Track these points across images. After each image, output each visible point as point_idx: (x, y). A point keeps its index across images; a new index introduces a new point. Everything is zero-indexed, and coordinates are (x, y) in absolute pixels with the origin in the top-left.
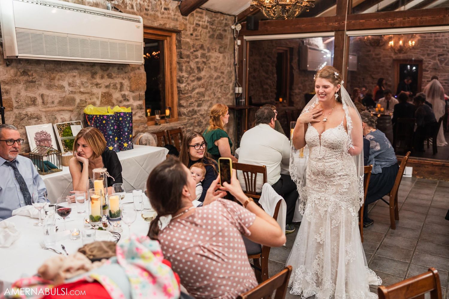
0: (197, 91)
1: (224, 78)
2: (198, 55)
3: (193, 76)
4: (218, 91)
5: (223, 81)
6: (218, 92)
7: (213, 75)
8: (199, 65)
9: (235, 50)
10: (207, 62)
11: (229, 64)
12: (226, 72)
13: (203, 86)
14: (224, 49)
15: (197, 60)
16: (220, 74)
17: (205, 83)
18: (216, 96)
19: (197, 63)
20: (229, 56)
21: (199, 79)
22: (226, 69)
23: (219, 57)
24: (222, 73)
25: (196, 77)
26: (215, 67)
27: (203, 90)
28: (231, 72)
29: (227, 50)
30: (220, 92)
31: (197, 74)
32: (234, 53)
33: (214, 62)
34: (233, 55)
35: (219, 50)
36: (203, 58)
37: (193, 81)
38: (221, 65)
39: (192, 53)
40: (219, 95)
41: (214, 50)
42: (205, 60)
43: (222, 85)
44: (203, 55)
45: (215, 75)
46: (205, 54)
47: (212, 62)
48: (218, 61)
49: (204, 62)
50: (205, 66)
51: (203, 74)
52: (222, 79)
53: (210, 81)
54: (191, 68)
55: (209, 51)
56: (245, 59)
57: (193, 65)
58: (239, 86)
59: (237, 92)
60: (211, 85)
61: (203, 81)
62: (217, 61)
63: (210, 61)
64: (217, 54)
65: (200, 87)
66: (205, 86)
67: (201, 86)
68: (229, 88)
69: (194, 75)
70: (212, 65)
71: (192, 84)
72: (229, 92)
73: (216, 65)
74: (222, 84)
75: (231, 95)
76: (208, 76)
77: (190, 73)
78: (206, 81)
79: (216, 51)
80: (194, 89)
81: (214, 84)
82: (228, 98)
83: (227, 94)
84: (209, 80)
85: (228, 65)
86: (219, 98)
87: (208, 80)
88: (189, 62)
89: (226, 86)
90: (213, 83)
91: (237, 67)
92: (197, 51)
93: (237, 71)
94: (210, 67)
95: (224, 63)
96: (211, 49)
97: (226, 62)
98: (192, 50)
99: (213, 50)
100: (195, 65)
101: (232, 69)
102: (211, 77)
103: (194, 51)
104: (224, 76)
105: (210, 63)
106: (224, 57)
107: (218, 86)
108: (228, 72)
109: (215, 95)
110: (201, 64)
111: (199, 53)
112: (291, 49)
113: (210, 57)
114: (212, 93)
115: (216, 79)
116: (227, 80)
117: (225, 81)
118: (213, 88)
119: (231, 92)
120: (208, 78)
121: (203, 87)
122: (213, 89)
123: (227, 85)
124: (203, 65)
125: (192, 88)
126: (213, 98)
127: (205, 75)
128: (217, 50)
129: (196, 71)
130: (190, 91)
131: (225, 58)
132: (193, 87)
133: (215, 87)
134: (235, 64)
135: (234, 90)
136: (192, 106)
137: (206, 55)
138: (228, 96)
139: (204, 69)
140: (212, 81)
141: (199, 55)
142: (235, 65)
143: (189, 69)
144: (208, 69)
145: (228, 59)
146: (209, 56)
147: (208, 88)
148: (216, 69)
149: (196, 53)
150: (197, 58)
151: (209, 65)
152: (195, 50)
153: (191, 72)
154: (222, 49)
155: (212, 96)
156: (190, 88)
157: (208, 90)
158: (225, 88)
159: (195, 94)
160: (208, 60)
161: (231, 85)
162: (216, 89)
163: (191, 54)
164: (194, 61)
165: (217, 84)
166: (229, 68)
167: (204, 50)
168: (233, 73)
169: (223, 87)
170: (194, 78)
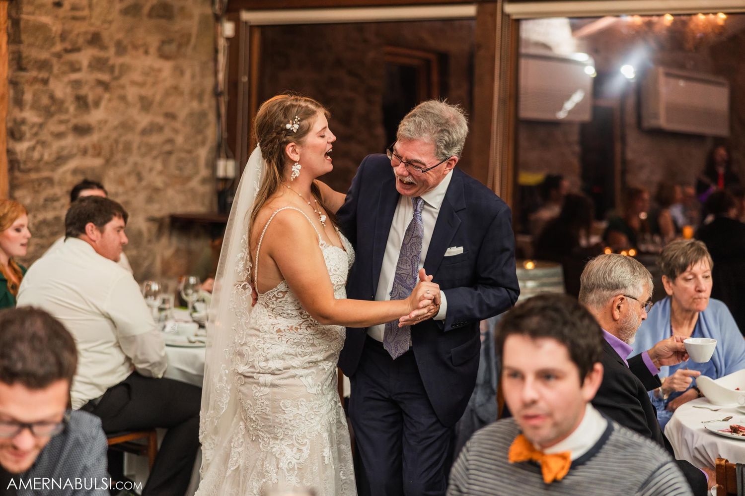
0: (72, 164)
1: (176, 131)
2: (79, 62)
3: (61, 122)
4: (151, 170)
5: (170, 141)
6: (154, 173)
7: (136, 122)
8: (84, 91)
9: (216, 51)
10: (114, 84)
11: (197, 91)
12: (183, 114)
13: (97, 151)
14: (180, 46)
15: (75, 76)
16: (160, 120)
17: (106, 145)
18: (144, 183)
19: (77, 84)
20: (197, 69)
21: (82, 130)
22: (184, 107)
23: (160, 70)
24: (170, 116)
25: (70, 125)
26: (142, 99)
27: (97, 162)
28: (203, 115)
29: (189, 51)
30: (161, 173)
31: (75, 116)
32: (216, 60)
33: (142, 85)
34: (211, 64)
35: (159, 49)
36: (100, 70)
37: (59, 136)
38: (167, 94)
39: (59, 56)
40: (159, 182)
41: (141, 50)
42: (105, 77)
43: (170, 153)
44: (99, 64)
45: (144, 120)
46: (107, 60)
47: (134, 83)
48: (155, 84)
49: (100, 83)
50: (107, 96)
51: (95, 116)
52: (167, 133)
53: (123, 139)
54: (52, 97)
55: (121, 49)
56: (245, 79)
57: (60, 89)
58: (228, 157)
59: (221, 173)
60: (128, 148)
61: (95, 137)
62: (150, 80)
63: (124, 80)
64: (152, 61)
65: (84, 152)
66: (106, 151)
67: (90, 151)
68: (195, 161)
69: (64, 117)
70: (132, 93)
71: (56, 145)
72: (197, 173)
73: (146, 92)
74: (168, 147)
75: (204, 181)
76: (116, 123)
77: (48, 113)
78: (107, 138)
79: (146, 52)
80: (60, 159)
81: (139, 148)
82: (192, 190)
83: (189, 179)
84: (120, 136)
85: (192, 93)
86: (157, 190)
87: (114, 135)
88: (45, 82)
89: (183, 155)
90: (135, 146)
91: (224, 100)
92: (76, 49)
93: (223, 110)
94: (123, 98)
95: (176, 89)
96: (130, 47)
97: (186, 83)
98: (58, 47)
99: (135, 47)
100: (68, 90)
101: (206, 105)
102: (126, 126)
103: (67, 51)
104: (177, 125)
105: (123, 87)
106: (179, 71)
107: (155, 153)
108: (191, 114)
109: (140, 177)
110: (92, 88)
111: (84, 57)
112: (444, 58)
113: (125, 69)
114: (129, 174)
115: (145, 132)
116: (187, 139)
117: (180, 140)
118: (132, 160)
119: (204, 172)
120: (116, 128)
121: (99, 155)
122: (136, 164)
123: (189, 152)
124: (99, 90)
125: (54, 156)
126: (133, 189)
127: (106, 122)
128: (153, 50)
129: (72, 109)
130: (47, 163)
131: (182, 73)
132: (58, 153)
133: (143, 155)
134: (219, 89)
135: (213, 167)
136: (54, 209)
137: (111, 62)
138: (195, 183)
139: (103, 104)
140: (129, 137)
141: (85, 63)
142: (217, 94)
143: (45, 101)
144: (115, 103)
145: (193, 77)
146: (122, 66)
147: (118, 156)
148: (146, 104)
149: (73, 57)
150: (78, 70)
151: (120, 92)
152: (69, 47)
153: (53, 109)
154: (171, 48)
155: (131, 181)
156: (50, 155)
157: (115, 164)
158: (180, 160)
159: (65, 173)
160: (117, 78)
161: (203, 153)
162: (148, 162)
163: (54, 61)
164: (66, 79)
165: (150, 148)
166: (195, 105)
167: (103, 48)
168: (212, 117)
169: (173, 159)
170: (62, 128)
